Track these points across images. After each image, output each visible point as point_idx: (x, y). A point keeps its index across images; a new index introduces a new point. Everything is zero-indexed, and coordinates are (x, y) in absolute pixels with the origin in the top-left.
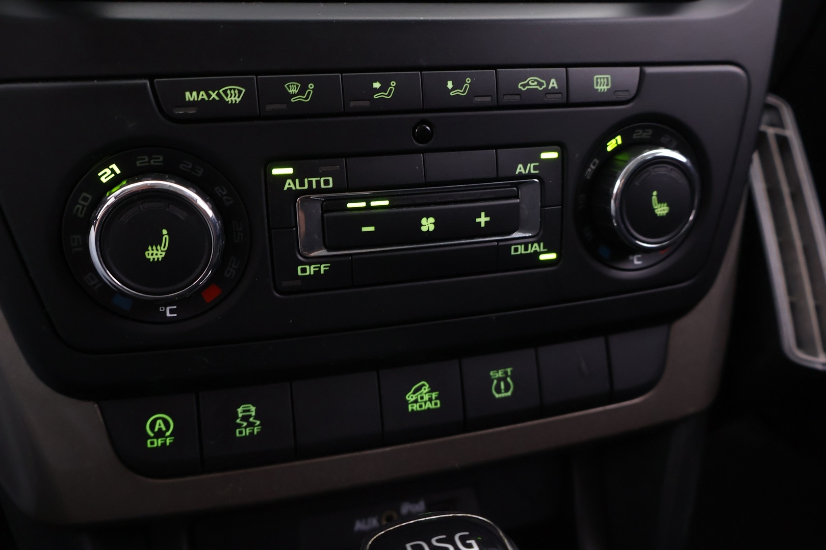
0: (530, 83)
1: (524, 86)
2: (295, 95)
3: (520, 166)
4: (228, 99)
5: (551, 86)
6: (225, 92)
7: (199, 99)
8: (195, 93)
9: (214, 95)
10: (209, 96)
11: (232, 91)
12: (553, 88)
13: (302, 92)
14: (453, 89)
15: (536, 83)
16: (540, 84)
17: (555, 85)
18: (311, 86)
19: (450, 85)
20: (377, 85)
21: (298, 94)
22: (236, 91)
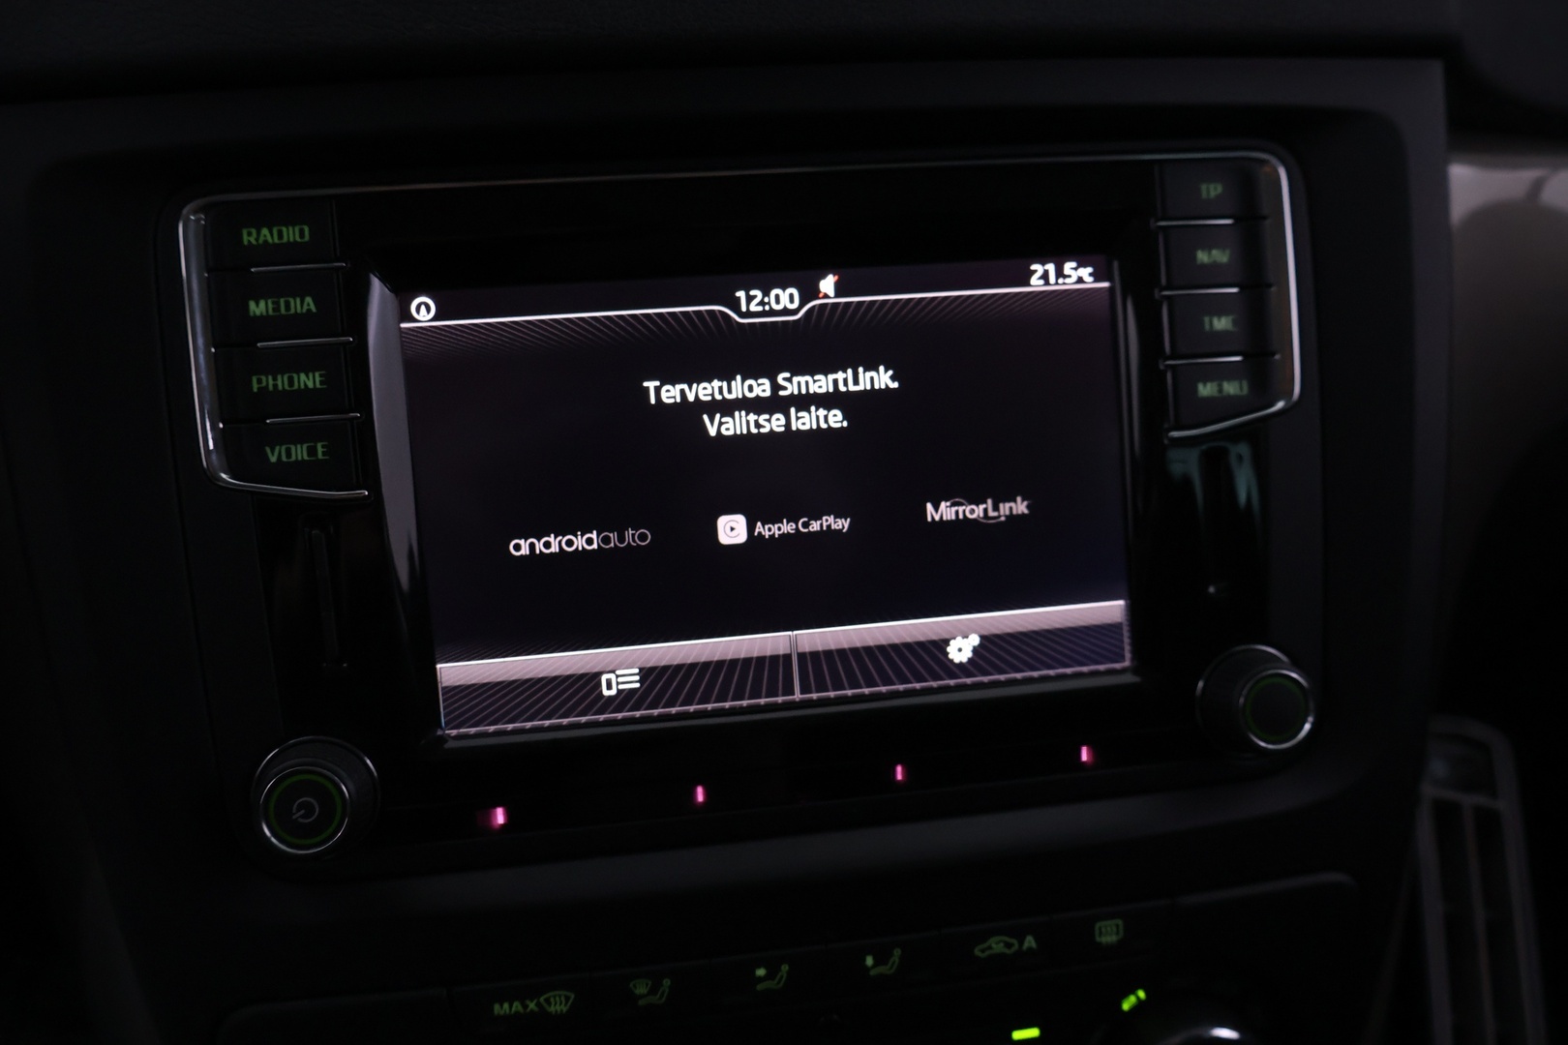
0: (994, 946)
1: (983, 951)
2: (642, 996)
4: (552, 1009)
5: (1026, 945)
6: (547, 1001)
7: (512, 1012)
8: (506, 1006)
9: (532, 1006)
10: (525, 1007)
11: (557, 999)
12: (1030, 949)
13: (653, 991)
14: (874, 966)
15: (1002, 945)
16: (1008, 945)
17: (1034, 945)
18: (667, 982)
19: (869, 961)
20: (761, 972)
21: (649, 994)
22: (563, 999)
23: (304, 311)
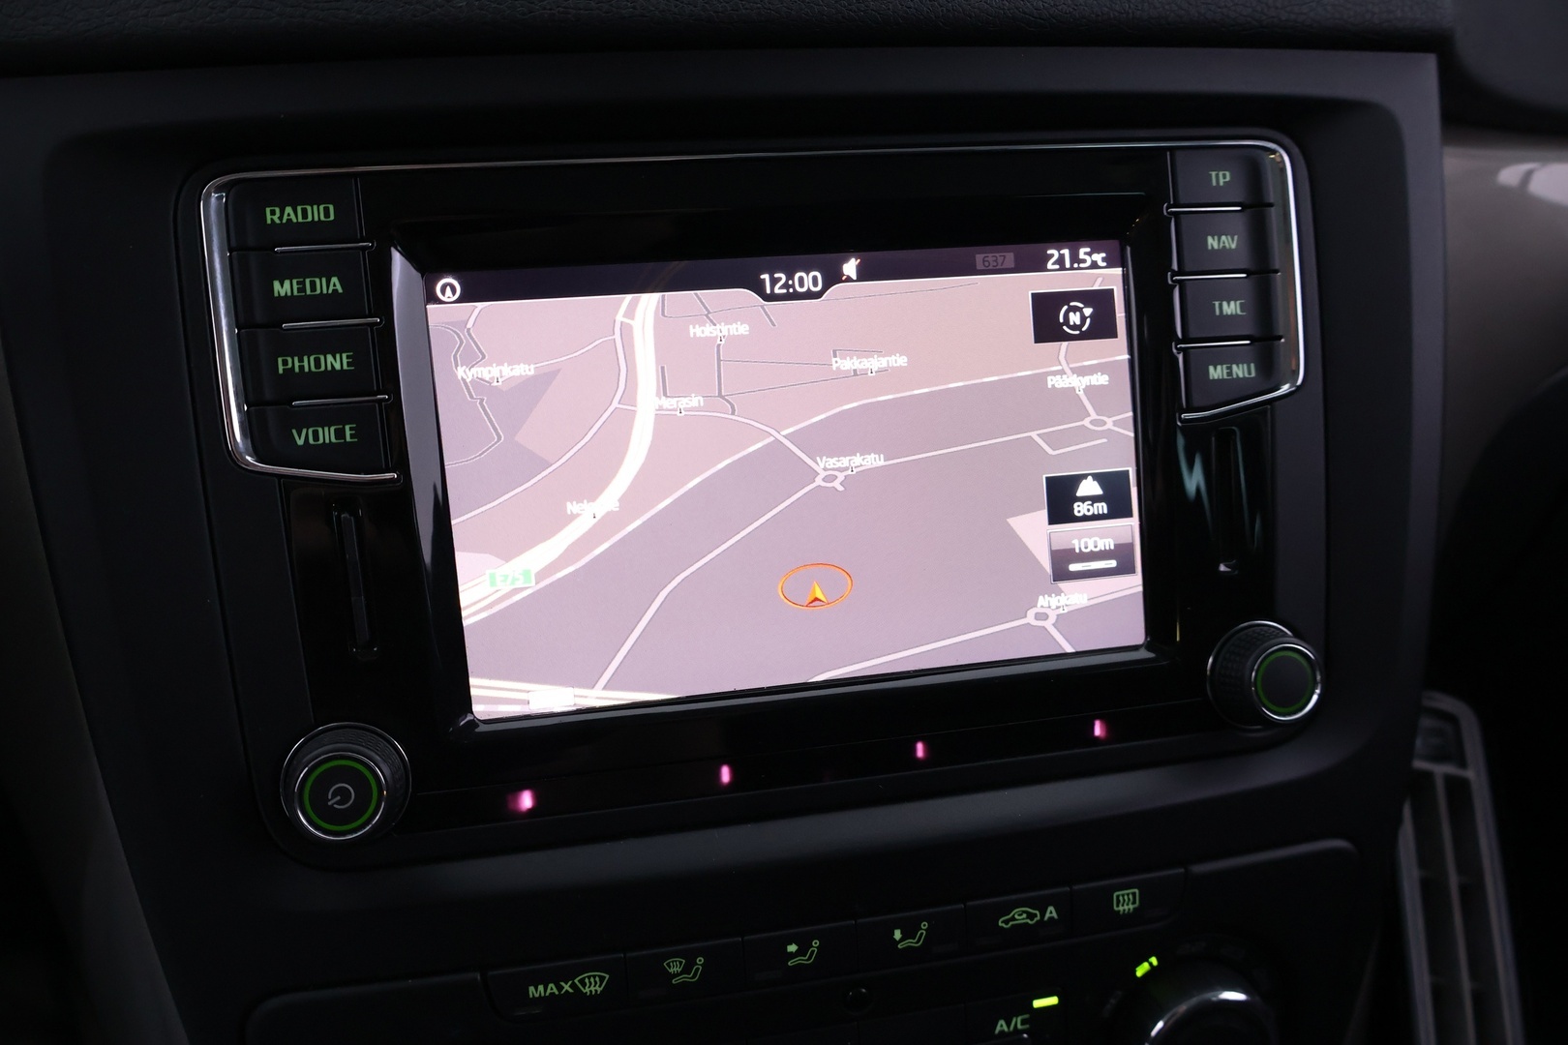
0: (1016, 916)
1: (1006, 922)
2: (678, 975)
3: (1002, 1022)
4: (587, 990)
5: (1048, 915)
6: (582, 982)
7: (547, 994)
8: (541, 988)
9: (567, 987)
10: (560, 988)
11: (592, 980)
12: (1051, 918)
13: (686, 970)
14: (902, 940)
15: (1024, 916)
16: (1031, 916)
17: (1055, 915)
18: (700, 960)
19: (898, 935)
20: (792, 948)
21: (682, 973)
22: (597, 979)
23: (330, 291)
